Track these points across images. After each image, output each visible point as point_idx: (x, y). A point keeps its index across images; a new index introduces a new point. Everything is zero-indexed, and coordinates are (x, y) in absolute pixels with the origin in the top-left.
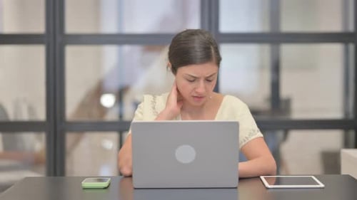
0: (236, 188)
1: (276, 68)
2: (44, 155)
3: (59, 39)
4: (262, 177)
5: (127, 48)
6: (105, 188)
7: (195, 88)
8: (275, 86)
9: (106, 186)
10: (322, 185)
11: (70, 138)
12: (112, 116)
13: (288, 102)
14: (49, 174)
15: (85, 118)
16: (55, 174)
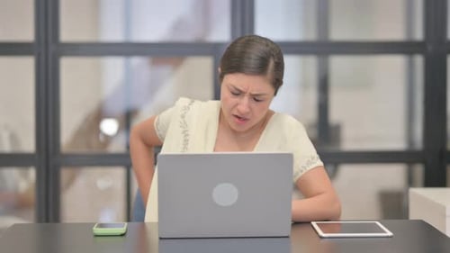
0: (287, 237)
1: (324, 86)
2: (32, 196)
3: (52, 48)
4: (314, 223)
5: (136, 61)
6: (122, 235)
7: (237, 105)
8: (323, 108)
9: (123, 232)
10: (390, 234)
11: (65, 174)
12: (117, 147)
13: (338, 128)
14: (39, 220)
15: (83, 150)
16: (47, 221)
